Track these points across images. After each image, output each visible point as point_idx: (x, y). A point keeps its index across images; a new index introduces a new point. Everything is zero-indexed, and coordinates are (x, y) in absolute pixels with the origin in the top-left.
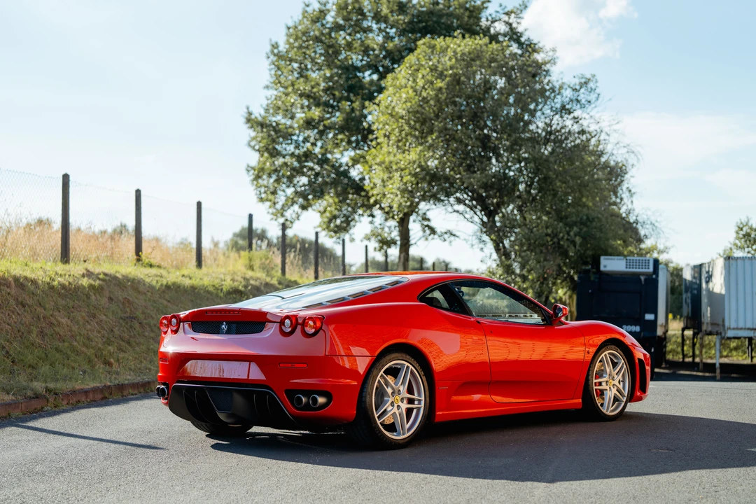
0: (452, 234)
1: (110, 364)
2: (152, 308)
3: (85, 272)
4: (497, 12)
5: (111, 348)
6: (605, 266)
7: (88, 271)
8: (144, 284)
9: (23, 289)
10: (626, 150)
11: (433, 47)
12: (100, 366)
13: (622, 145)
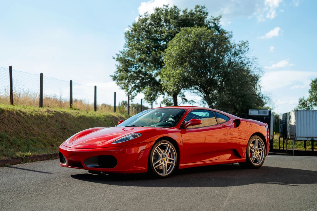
0: (193, 102)
1: (53, 146)
2: (73, 125)
3: (47, 110)
4: (210, 19)
5: (55, 140)
6: (250, 113)
7: (48, 110)
8: (71, 116)
9: (19, 116)
10: (258, 70)
11: (186, 31)
12: (49, 147)
13: (257, 68)
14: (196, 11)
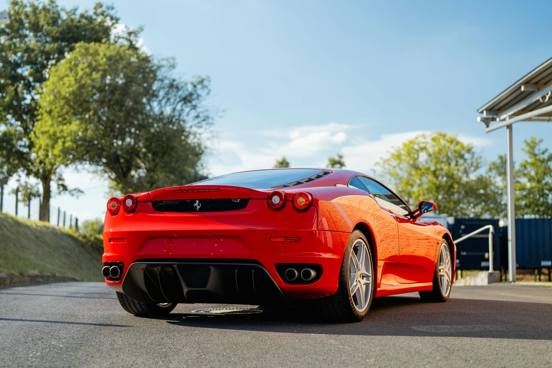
0: (79, 191)
4: (123, 32)
14: (95, 13)
